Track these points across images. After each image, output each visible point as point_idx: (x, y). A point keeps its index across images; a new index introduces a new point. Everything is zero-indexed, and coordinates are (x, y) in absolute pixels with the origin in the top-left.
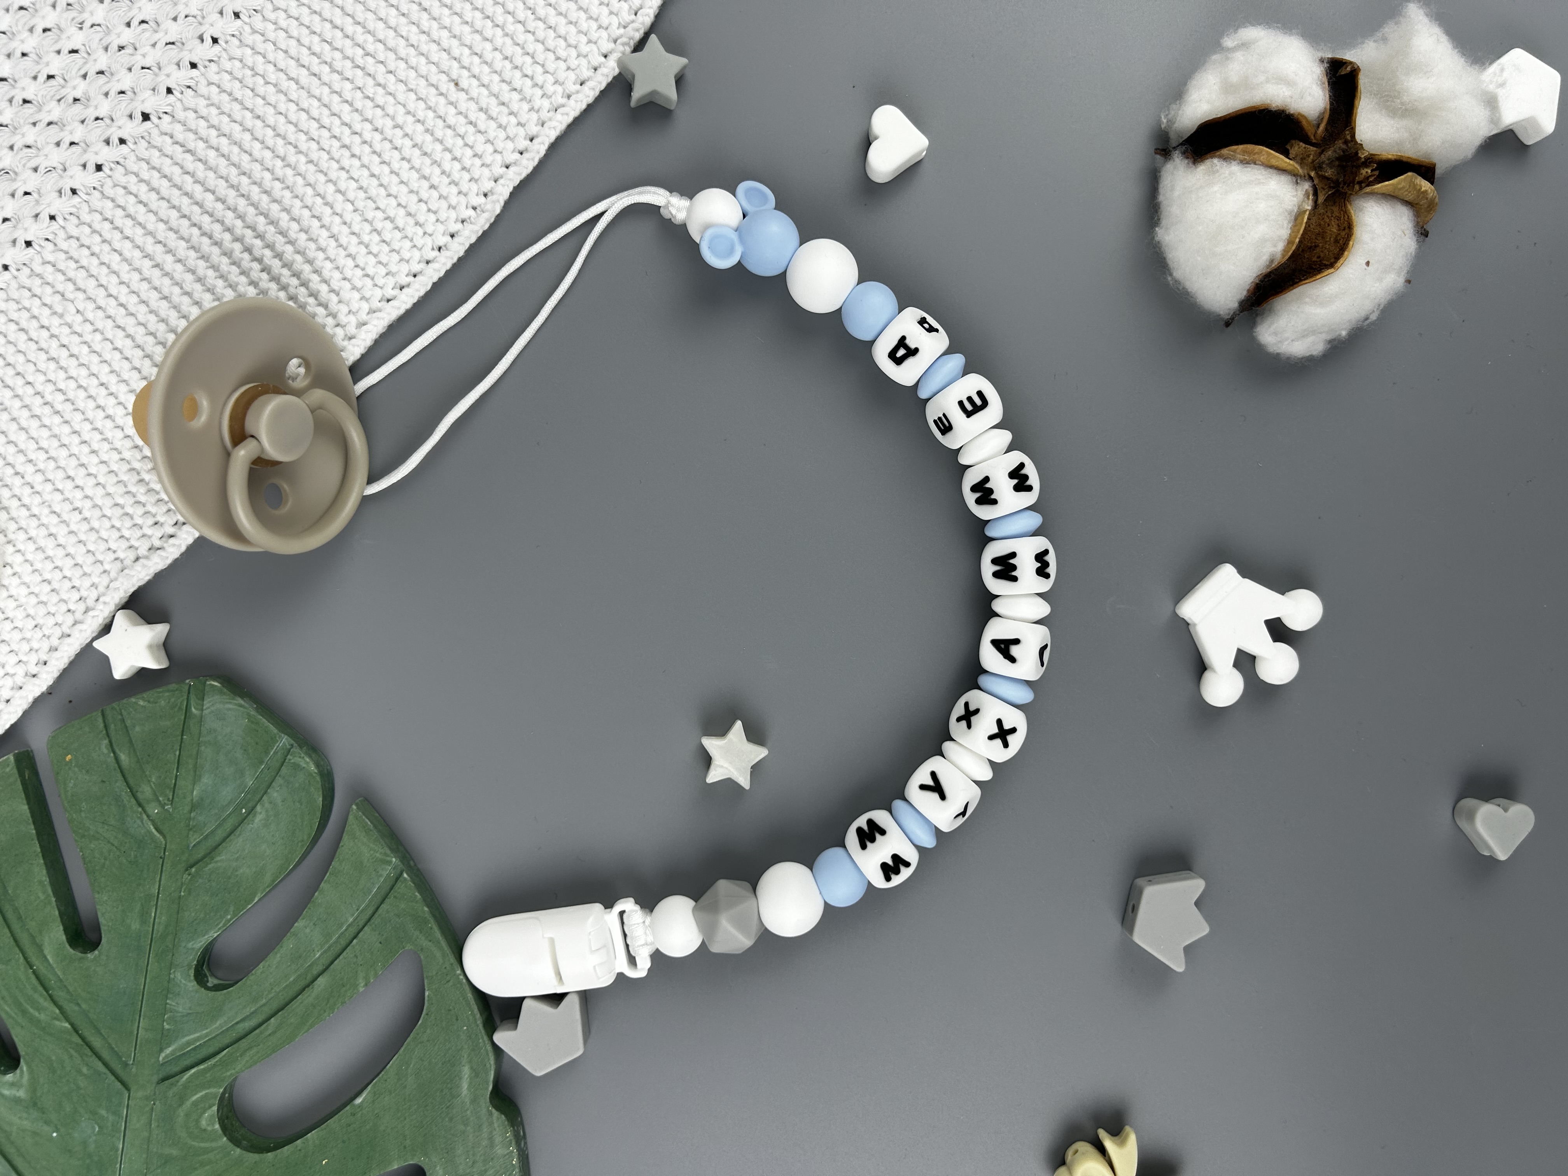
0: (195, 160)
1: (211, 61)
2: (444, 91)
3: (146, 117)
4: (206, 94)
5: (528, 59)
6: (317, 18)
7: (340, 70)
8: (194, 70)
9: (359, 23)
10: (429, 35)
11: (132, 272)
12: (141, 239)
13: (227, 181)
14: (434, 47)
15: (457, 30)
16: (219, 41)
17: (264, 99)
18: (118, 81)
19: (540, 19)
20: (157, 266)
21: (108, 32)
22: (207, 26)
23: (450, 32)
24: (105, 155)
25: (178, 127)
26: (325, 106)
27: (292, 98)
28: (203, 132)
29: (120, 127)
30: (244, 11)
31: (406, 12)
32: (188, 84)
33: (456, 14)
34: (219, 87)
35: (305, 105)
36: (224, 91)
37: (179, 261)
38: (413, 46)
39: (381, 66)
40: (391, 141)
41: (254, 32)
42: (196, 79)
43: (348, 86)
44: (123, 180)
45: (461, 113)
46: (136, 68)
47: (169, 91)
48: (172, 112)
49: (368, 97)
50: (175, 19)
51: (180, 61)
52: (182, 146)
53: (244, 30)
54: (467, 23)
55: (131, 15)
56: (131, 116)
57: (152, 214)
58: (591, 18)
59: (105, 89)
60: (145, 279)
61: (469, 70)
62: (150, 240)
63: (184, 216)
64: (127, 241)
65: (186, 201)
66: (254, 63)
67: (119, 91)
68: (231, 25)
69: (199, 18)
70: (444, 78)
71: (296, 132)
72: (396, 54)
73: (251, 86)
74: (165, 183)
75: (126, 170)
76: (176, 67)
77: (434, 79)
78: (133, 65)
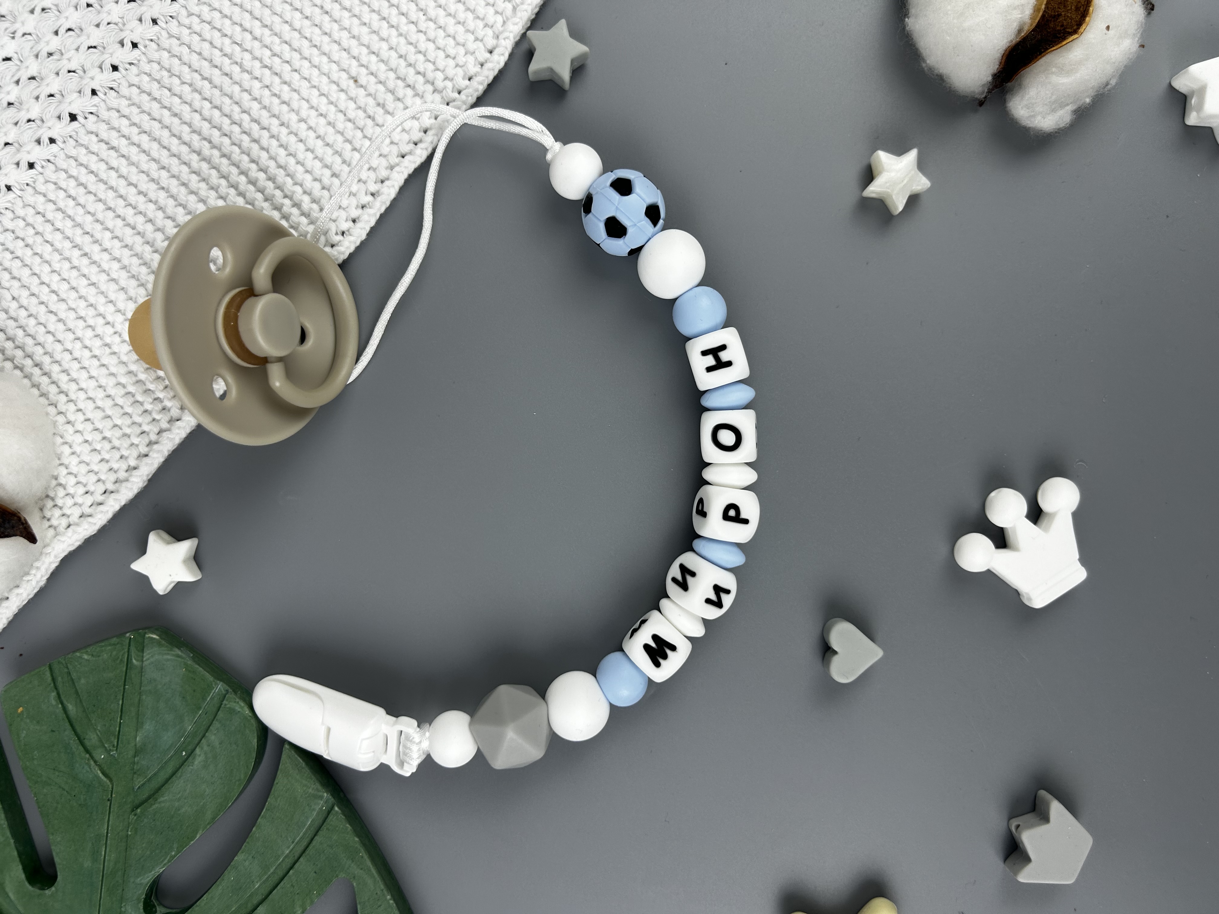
0: (119, 156)
1: (131, 64)
2: (345, 88)
3: (73, 117)
4: (127, 94)
5: (421, 57)
6: (227, 22)
7: (249, 69)
8: (116, 72)
9: (266, 26)
10: (330, 37)
11: (63, 261)
12: (70, 230)
13: (148, 176)
14: (336, 47)
15: (356, 31)
16: (139, 46)
17: (180, 98)
18: (48, 85)
19: (431, 20)
20: (86, 254)
21: (38, 40)
22: (128, 32)
23: (350, 33)
24: (37, 154)
25: (103, 127)
26: (237, 103)
27: (206, 97)
28: (126, 131)
29: (50, 128)
30: (162, 18)
31: (309, 15)
32: (111, 86)
33: (355, 16)
34: (139, 88)
35: (218, 102)
36: (144, 92)
37: (106, 250)
38: (315, 46)
39: (287, 64)
40: (296, 135)
41: (171, 36)
42: (118, 81)
43: (257, 84)
44: (53, 177)
45: (360, 108)
46: (64, 71)
47: (94, 92)
48: (97, 112)
49: (275, 95)
50: (98, 26)
51: (102, 64)
52: (107, 143)
53: (161, 35)
54: (365, 24)
55: (58, 24)
56: (59, 117)
57: (80, 207)
58: (478, 18)
59: (36, 94)
60: (75, 267)
61: (367, 68)
62: (79, 231)
63: (110, 209)
64: (58, 232)
65: (111, 194)
66: (170, 65)
67: (49, 94)
68: (150, 31)
69: (120, 25)
70: (344, 75)
71: (211, 128)
72: (301, 54)
73: (168, 86)
74: (92, 178)
75: (56, 167)
76: (99, 70)
77: (335, 76)
78: (60, 70)
